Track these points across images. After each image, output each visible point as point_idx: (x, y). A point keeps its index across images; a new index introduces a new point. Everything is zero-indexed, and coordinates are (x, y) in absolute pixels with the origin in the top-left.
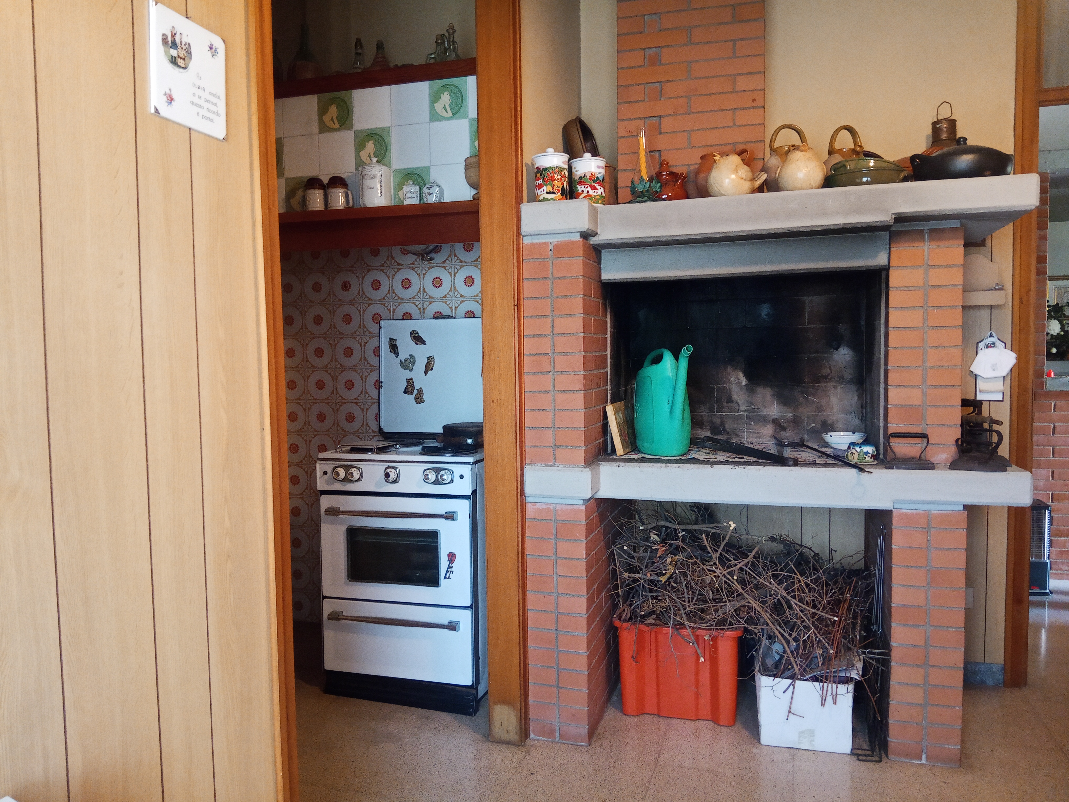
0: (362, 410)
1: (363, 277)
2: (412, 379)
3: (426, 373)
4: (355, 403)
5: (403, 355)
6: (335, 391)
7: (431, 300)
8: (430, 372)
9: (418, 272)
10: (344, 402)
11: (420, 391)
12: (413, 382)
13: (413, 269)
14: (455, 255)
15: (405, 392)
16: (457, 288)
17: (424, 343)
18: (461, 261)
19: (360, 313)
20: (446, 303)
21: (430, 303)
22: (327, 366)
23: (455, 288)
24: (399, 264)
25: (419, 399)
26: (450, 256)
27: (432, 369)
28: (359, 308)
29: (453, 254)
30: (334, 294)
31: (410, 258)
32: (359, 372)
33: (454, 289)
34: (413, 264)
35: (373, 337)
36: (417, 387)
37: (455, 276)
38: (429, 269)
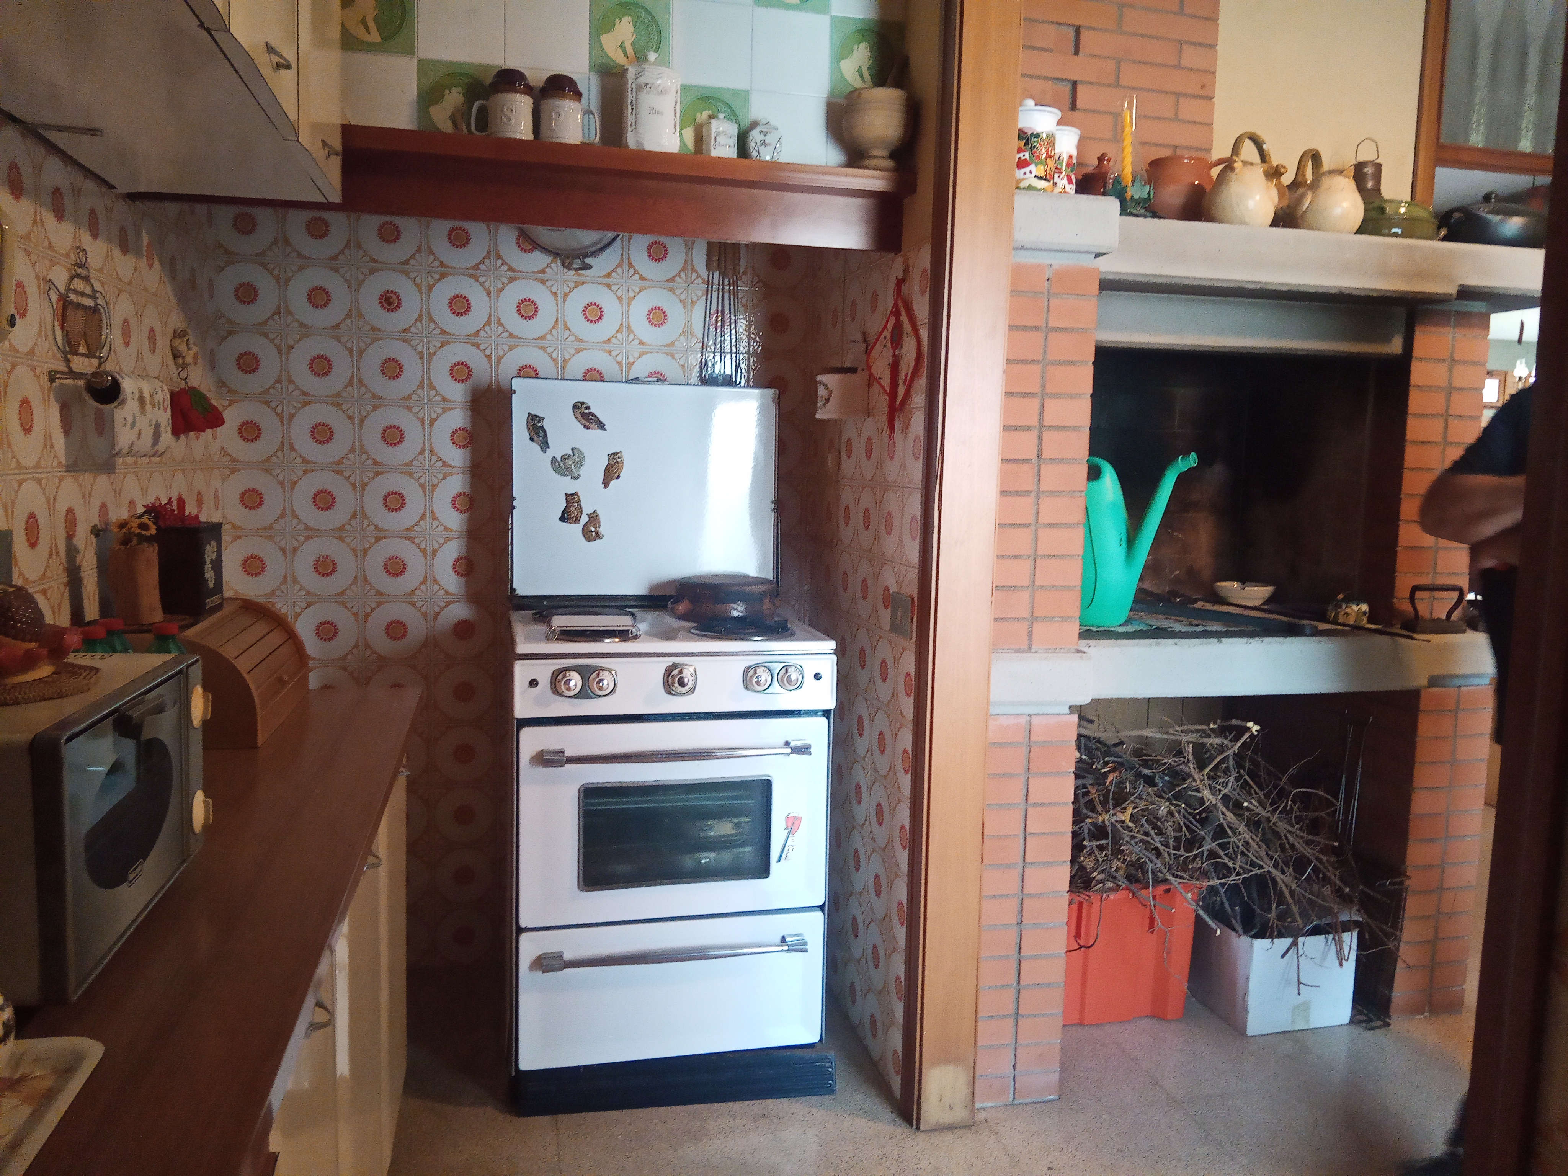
0: (424, 551)
1: (430, 288)
2: (576, 494)
3: (606, 483)
4: (407, 539)
5: (558, 448)
6: (359, 514)
7: (581, 346)
8: (613, 483)
9: (554, 289)
10: (381, 535)
11: (594, 518)
12: (579, 501)
13: (543, 282)
14: (631, 265)
15: (563, 519)
16: (633, 328)
17: (602, 426)
18: (642, 278)
19: (422, 358)
20: (610, 352)
21: (578, 351)
22: (340, 462)
23: (629, 327)
24: (511, 269)
25: (591, 533)
26: (619, 265)
27: (618, 477)
28: (419, 348)
29: (626, 261)
30: (360, 315)
31: (539, 260)
32: (416, 476)
33: (625, 328)
34: (543, 271)
35: (451, 409)
36: (587, 509)
37: (629, 304)
38: (576, 286)
